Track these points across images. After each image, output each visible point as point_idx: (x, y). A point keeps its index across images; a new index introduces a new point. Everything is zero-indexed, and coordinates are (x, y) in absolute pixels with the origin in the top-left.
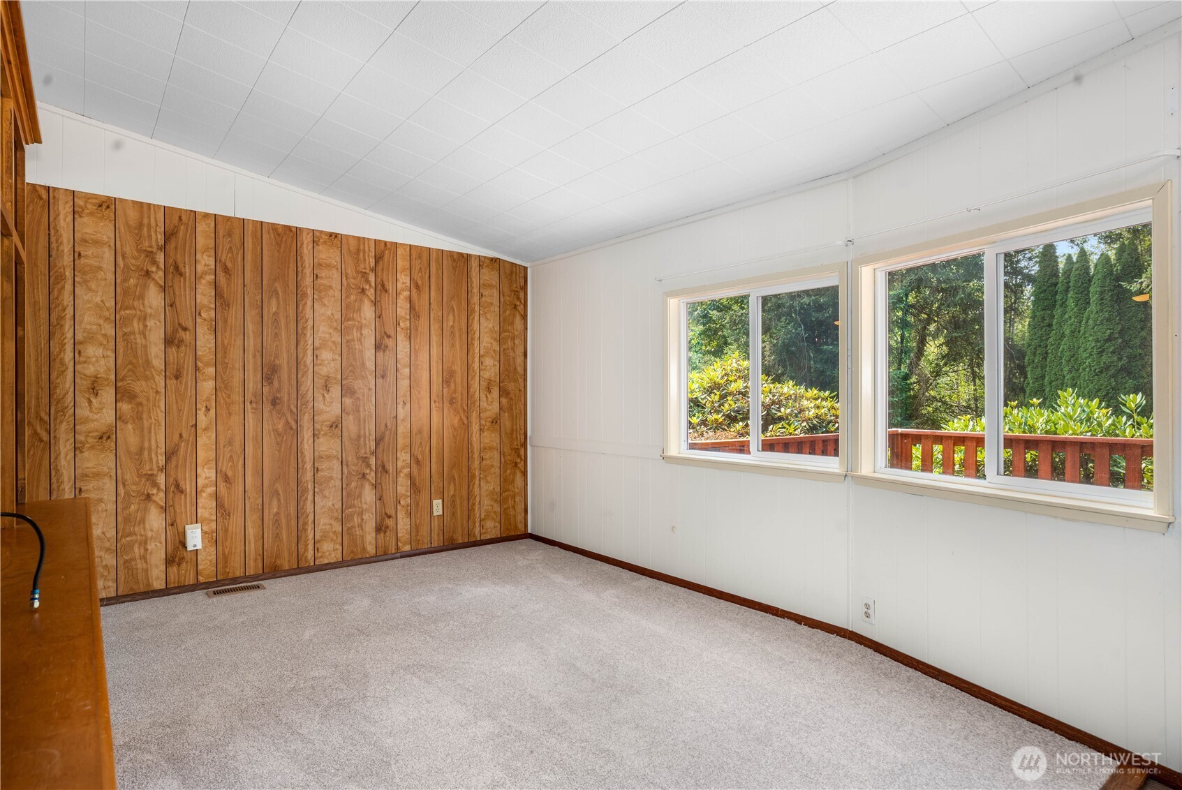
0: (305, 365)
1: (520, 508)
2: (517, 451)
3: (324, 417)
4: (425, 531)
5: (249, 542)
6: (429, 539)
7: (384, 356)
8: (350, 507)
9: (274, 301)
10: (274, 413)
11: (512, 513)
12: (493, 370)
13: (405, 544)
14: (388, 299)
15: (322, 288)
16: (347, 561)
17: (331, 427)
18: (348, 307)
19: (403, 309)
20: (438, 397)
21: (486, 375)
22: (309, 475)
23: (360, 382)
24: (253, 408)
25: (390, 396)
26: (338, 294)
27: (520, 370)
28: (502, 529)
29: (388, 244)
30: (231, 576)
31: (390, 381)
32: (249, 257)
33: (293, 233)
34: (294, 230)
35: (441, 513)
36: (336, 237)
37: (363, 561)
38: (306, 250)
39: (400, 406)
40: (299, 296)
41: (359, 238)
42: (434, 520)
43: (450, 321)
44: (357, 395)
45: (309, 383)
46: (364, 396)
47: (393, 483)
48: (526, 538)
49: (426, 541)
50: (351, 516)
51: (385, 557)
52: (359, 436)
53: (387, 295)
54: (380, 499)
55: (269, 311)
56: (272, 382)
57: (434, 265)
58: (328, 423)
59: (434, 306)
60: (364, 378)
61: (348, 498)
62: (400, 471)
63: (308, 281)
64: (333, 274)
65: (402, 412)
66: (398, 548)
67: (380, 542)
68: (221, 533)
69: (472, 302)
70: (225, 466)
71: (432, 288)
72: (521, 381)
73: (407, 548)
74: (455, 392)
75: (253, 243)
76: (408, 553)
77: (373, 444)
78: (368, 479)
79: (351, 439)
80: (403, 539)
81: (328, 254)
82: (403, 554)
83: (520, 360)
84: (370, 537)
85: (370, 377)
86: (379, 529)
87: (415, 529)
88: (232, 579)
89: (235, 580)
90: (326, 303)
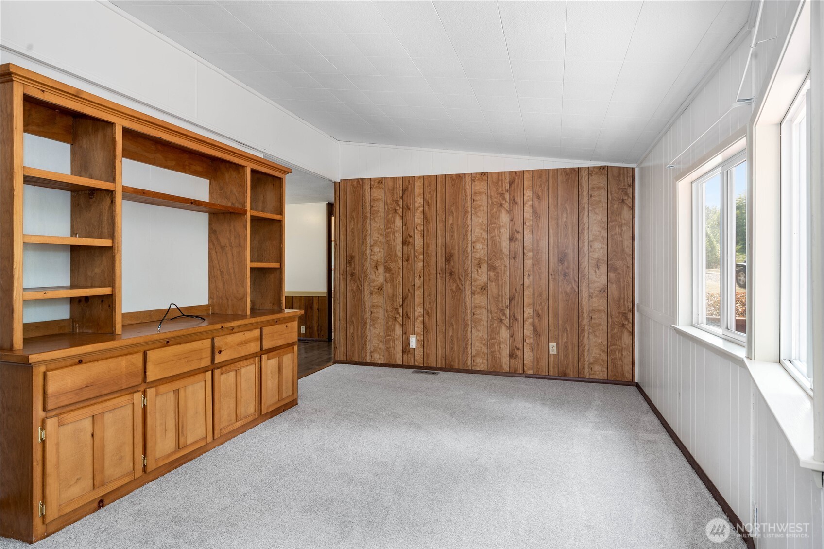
0: (467, 253)
1: (628, 360)
2: (625, 315)
3: (478, 283)
4: (543, 363)
5: (438, 349)
6: (547, 369)
7: (515, 245)
8: (493, 339)
9: (451, 218)
10: (451, 280)
11: (619, 363)
12: (601, 251)
13: (529, 369)
14: (518, 208)
15: (477, 206)
16: (490, 372)
17: (482, 289)
18: (492, 216)
19: (528, 213)
20: (554, 271)
21: (595, 255)
22: (469, 317)
23: (499, 262)
24: (440, 277)
25: (519, 271)
26: (486, 209)
27: (628, 250)
28: (609, 374)
29: (517, 173)
30: (430, 365)
31: (519, 261)
32: (439, 195)
33: (461, 177)
34: (461, 176)
35: (555, 352)
36: (485, 175)
37: (500, 373)
38: (468, 186)
39: (526, 278)
40: (465, 213)
41: (498, 173)
42: (551, 356)
43: (564, 218)
44: (497, 270)
45: (469, 262)
46: (501, 271)
47: (521, 328)
48: (633, 386)
49: (544, 370)
50: (493, 344)
51: (515, 375)
52: (498, 296)
53: (517, 206)
54: (512, 337)
55: (448, 223)
56: (450, 263)
57: (551, 180)
58: (480, 287)
59: (551, 208)
60: (501, 259)
61: (492, 333)
62: (526, 320)
63: (469, 203)
64: (483, 197)
65: (527, 282)
66: (524, 371)
67: (512, 364)
68: (425, 342)
69: (582, 202)
70: (427, 307)
71: (550, 196)
72: (629, 260)
73: (531, 372)
74: (568, 268)
75: (441, 187)
76: (531, 376)
77: (507, 301)
78: (504, 323)
79: (493, 297)
80: (528, 366)
81: (481, 186)
82: (527, 375)
83: (627, 243)
84: (505, 360)
85: (505, 259)
86: (511, 355)
87: (536, 361)
88: (430, 367)
89: (431, 368)
90: (479, 215)
